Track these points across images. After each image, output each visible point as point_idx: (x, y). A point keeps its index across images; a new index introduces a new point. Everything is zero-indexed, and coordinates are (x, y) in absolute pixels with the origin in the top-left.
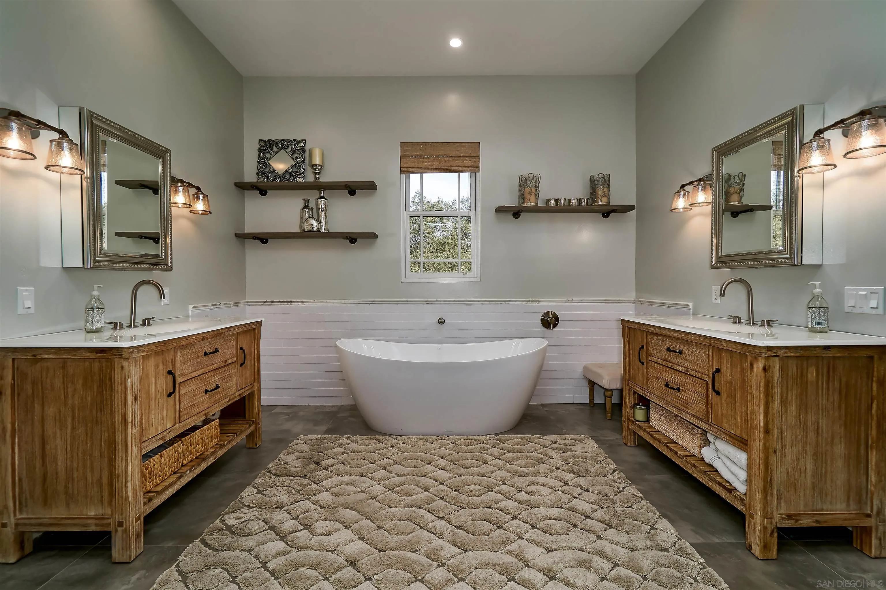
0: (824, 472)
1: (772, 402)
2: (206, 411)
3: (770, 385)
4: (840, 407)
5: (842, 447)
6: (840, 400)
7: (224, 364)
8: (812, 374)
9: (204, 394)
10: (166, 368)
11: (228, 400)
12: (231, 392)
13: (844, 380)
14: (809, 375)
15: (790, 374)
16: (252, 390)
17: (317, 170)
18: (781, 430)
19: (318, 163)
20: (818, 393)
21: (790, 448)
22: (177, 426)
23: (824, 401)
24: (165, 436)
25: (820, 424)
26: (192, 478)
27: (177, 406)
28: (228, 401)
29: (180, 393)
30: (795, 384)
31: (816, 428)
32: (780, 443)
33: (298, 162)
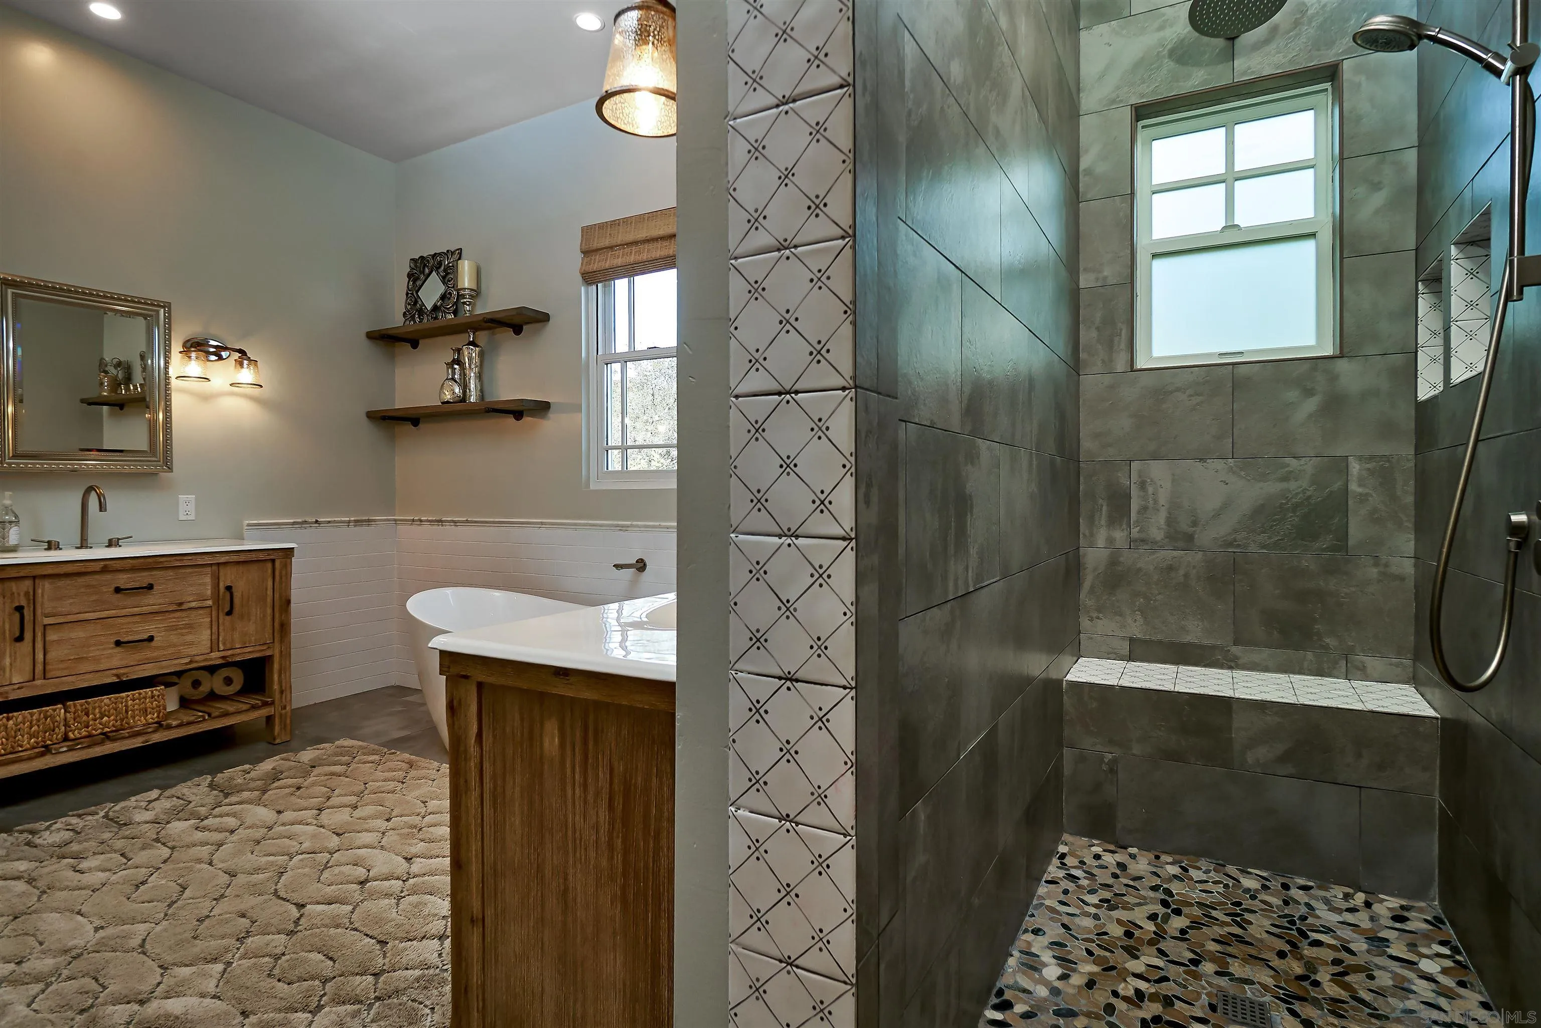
0: (579, 1015)
1: (466, 793)
2: (122, 671)
3: (462, 749)
4: (611, 847)
5: (618, 962)
6: (612, 823)
7: (174, 607)
8: (551, 742)
9: (113, 646)
10: (12, 602)
11: (187, 660)
12: (193, 651)
13: (620, 768)
14: (546, 744)
15: (508, 730)
16: (268, 653)
17: (466, 298)
18: (495, 871)
19: (466, 285)
20: (564, 790)
21: (512, 924)
22: (38, 682)
23: (577, 817)
24: (7, 693)
25: (570, 878)
26: (78, 759)
27: (40, 656)
28: (187, 664)
29: (47, 639)
30: (519, 760)
31: (562, 887)
32: (493, 905)
33: (449, 287)
